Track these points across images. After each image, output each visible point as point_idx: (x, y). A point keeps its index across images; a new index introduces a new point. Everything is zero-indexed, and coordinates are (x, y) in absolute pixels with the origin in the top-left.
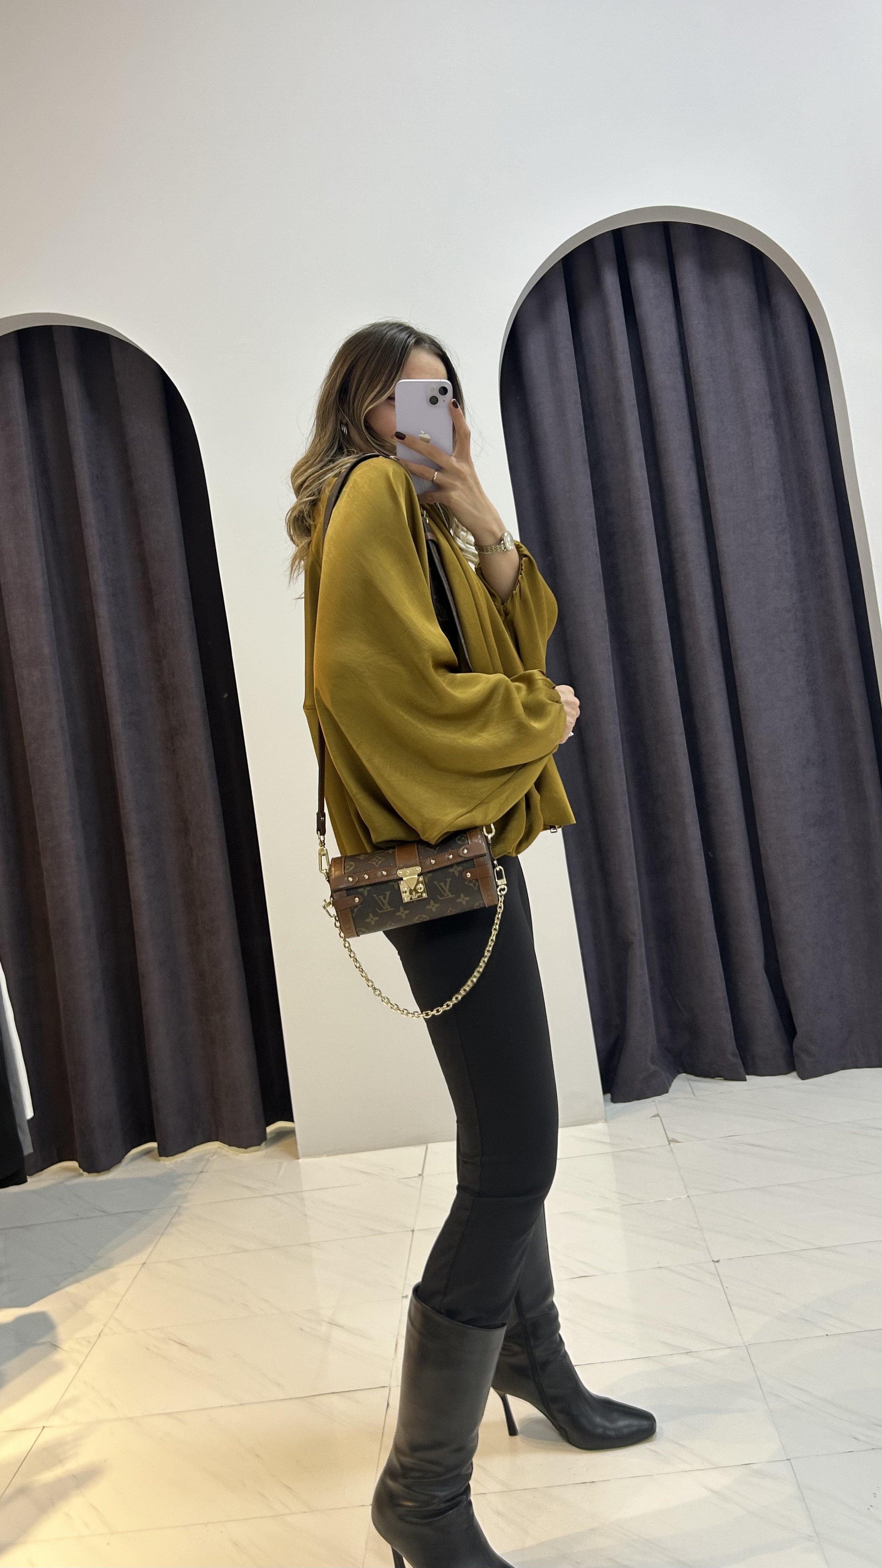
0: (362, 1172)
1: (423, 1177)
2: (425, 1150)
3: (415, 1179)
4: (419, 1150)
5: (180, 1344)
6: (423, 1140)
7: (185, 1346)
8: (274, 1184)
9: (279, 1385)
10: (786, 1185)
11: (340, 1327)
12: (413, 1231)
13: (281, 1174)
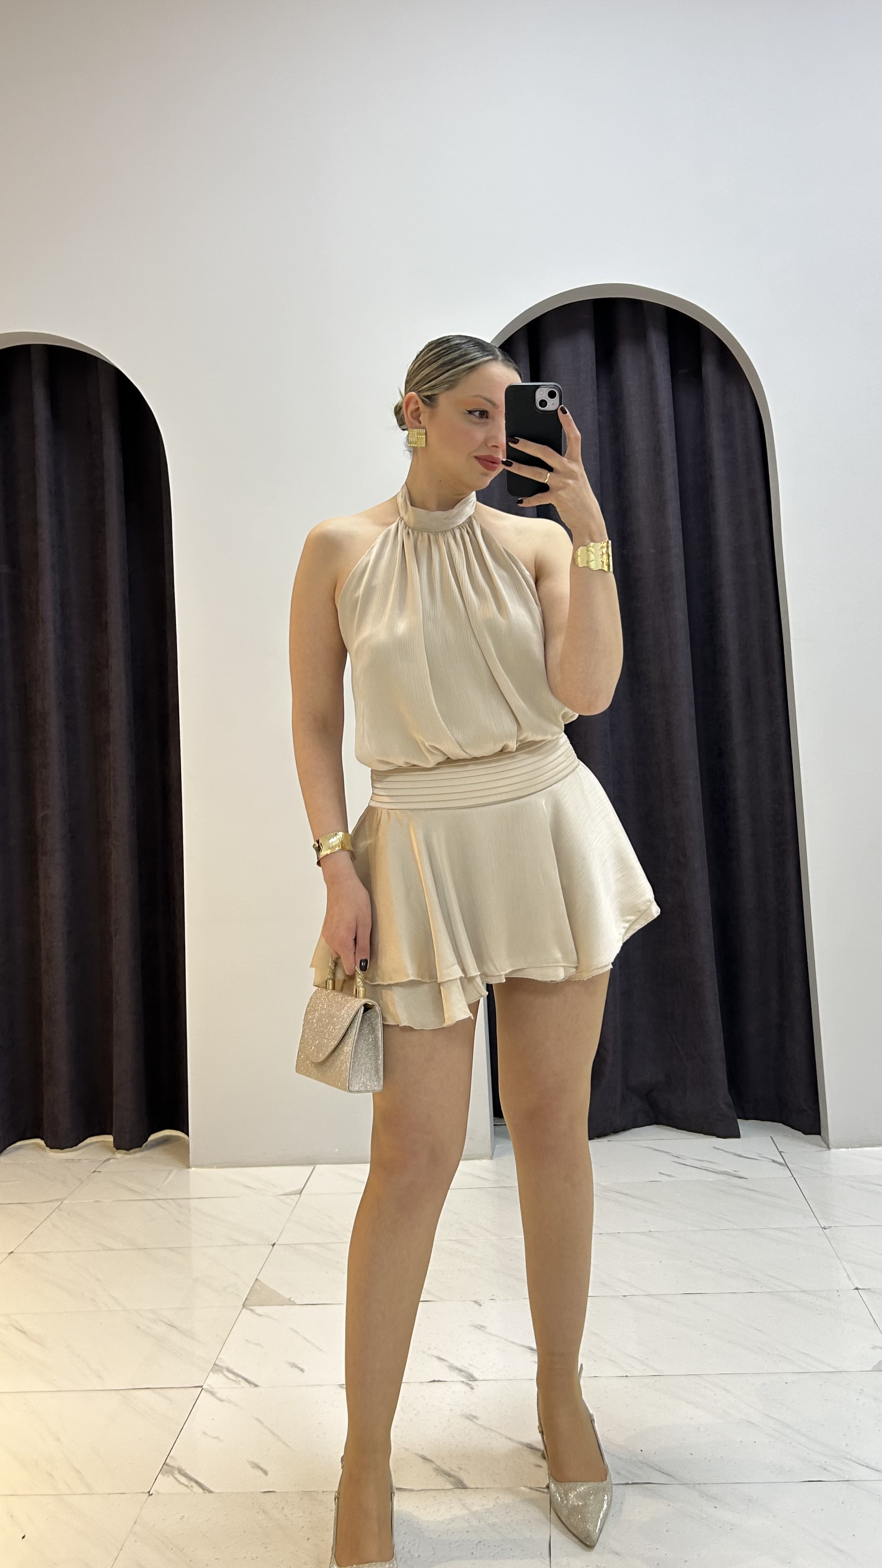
0: (246, 1186)
1: (300, 1196)
2: (312, 1170)
3: (293, 1197)
4: (307, 1170)
5: (21, 1331)
6: (312, 1162)
7: (24, 1333)
8: (158, 1190)
9: (100, 1377)
10: (640, 1233)
11: (176, 1328)
12: (273, 1245)
13: (168, 1181)
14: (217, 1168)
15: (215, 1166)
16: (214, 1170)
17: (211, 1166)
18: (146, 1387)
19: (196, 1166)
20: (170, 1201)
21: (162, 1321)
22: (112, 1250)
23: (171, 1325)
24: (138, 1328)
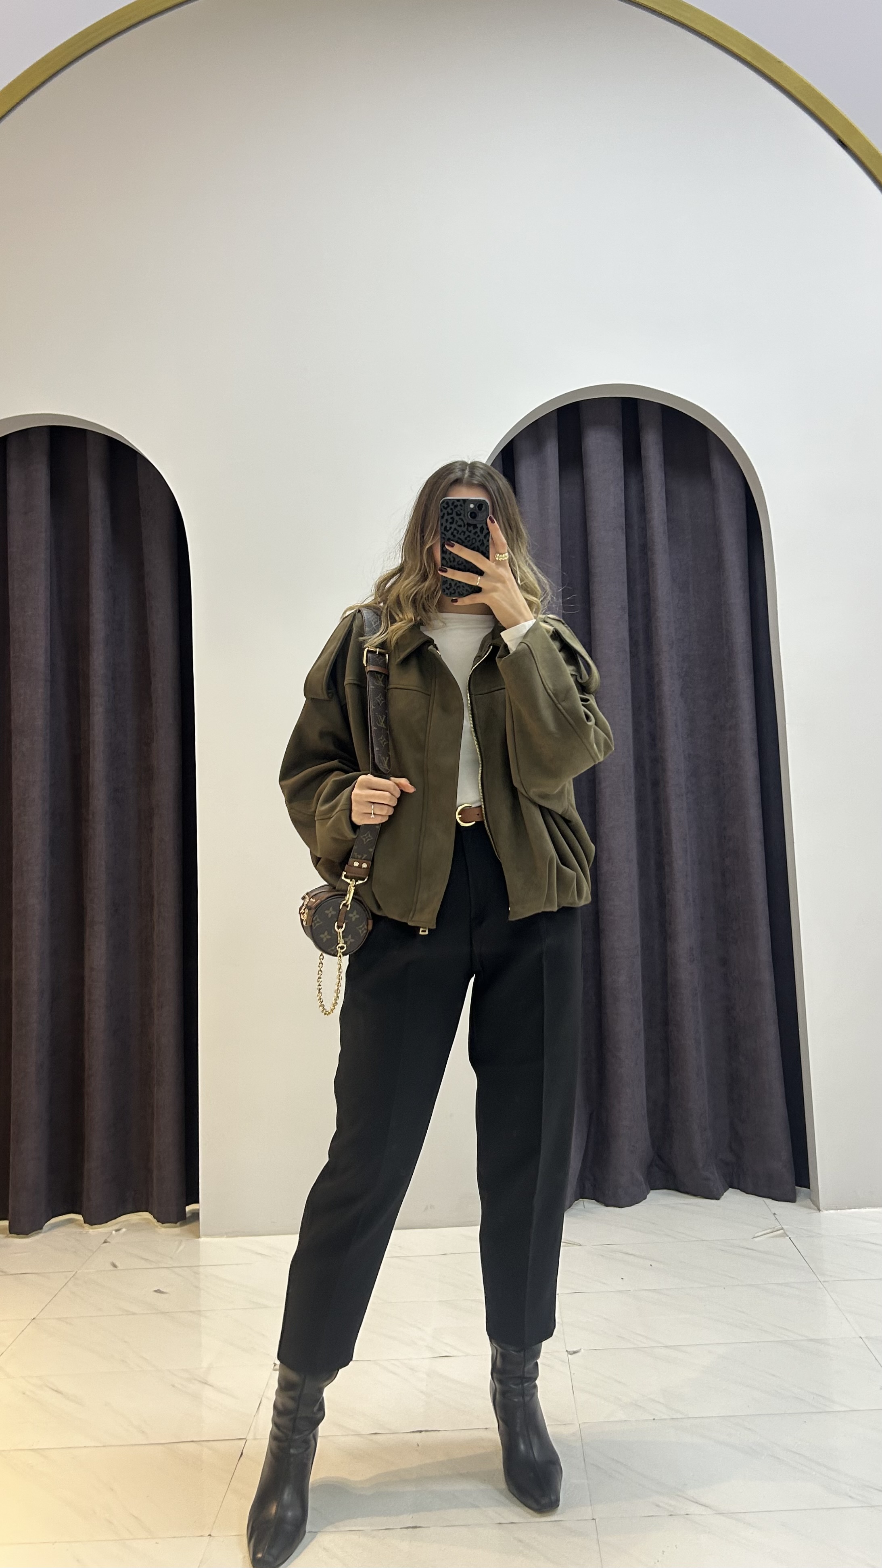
0: (255, 1253)
5: (57, 1391)
7: (60, 1393)
8: (171, 1258)
9: (142, 1432)
11: (210, 1386)
13: (179, 1251)
14: (227, 1237)
15: (225, 1236)
16: (224, 1239)
17: (221, 1235)
18: (191, 1440)
19: (207, 1235)
20: (185, 1268)
21: (195, 1379)
22: (134, 1314)
23: (206, 1383)
24: (173, 1386)
